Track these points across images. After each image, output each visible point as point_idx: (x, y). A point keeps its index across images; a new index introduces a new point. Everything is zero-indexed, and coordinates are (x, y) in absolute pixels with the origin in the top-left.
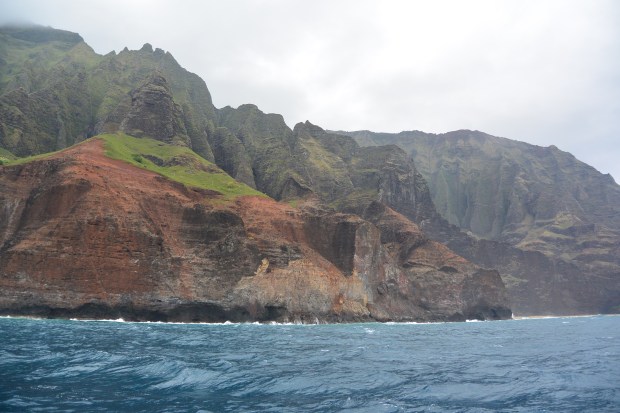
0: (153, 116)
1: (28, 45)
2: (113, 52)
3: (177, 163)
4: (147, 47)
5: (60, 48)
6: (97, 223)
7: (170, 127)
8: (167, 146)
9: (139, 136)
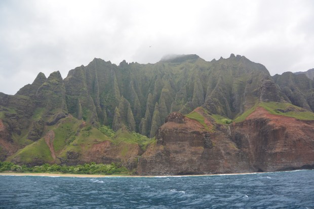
0: (270, 92)
1: (178, 64)
2: (214, 59)
3: (290, 110)
4: (232, 55)
5: (191, 62)
6: (299, 140)
7: (278, 95)
8: (280, 104)
9: (268, 102)
